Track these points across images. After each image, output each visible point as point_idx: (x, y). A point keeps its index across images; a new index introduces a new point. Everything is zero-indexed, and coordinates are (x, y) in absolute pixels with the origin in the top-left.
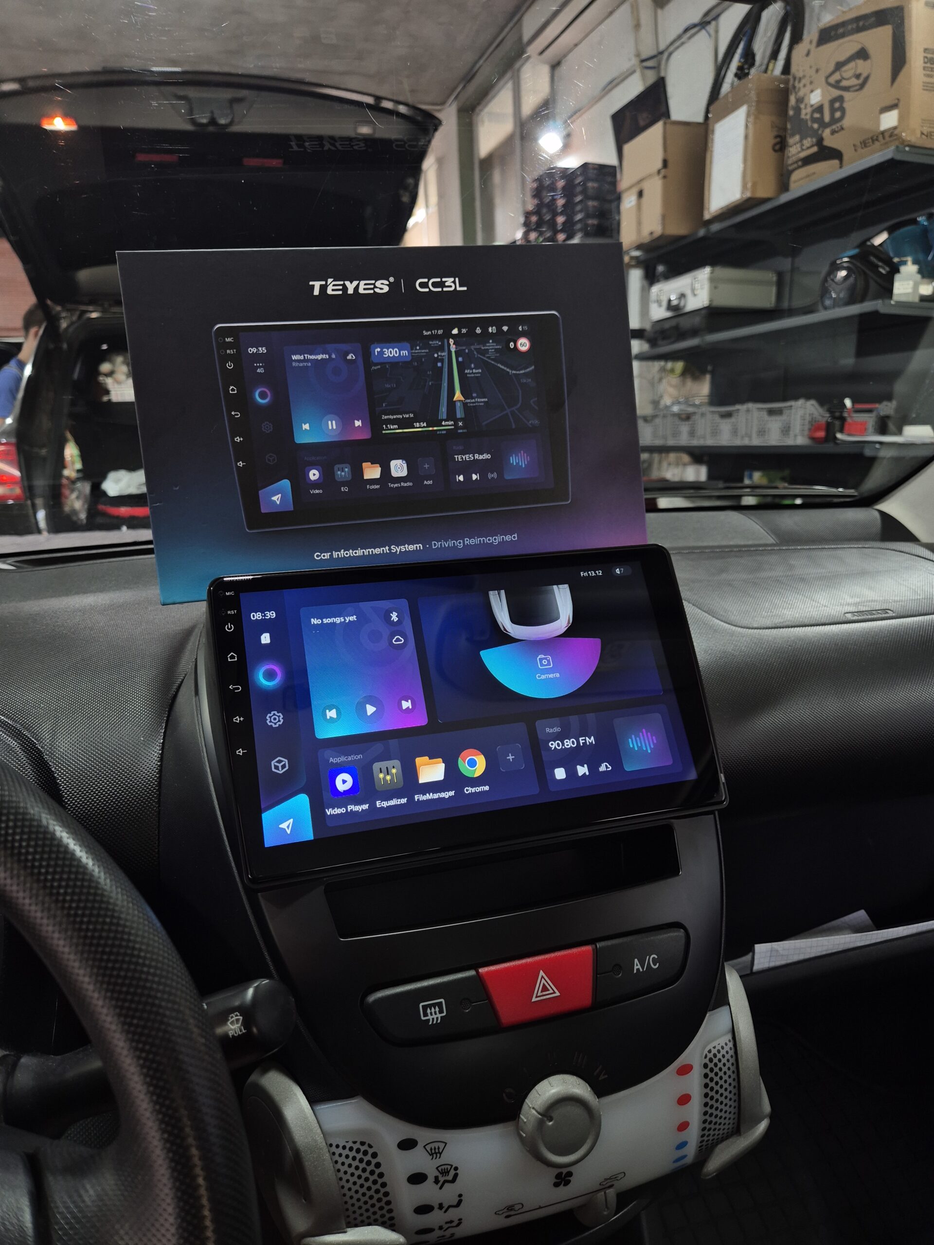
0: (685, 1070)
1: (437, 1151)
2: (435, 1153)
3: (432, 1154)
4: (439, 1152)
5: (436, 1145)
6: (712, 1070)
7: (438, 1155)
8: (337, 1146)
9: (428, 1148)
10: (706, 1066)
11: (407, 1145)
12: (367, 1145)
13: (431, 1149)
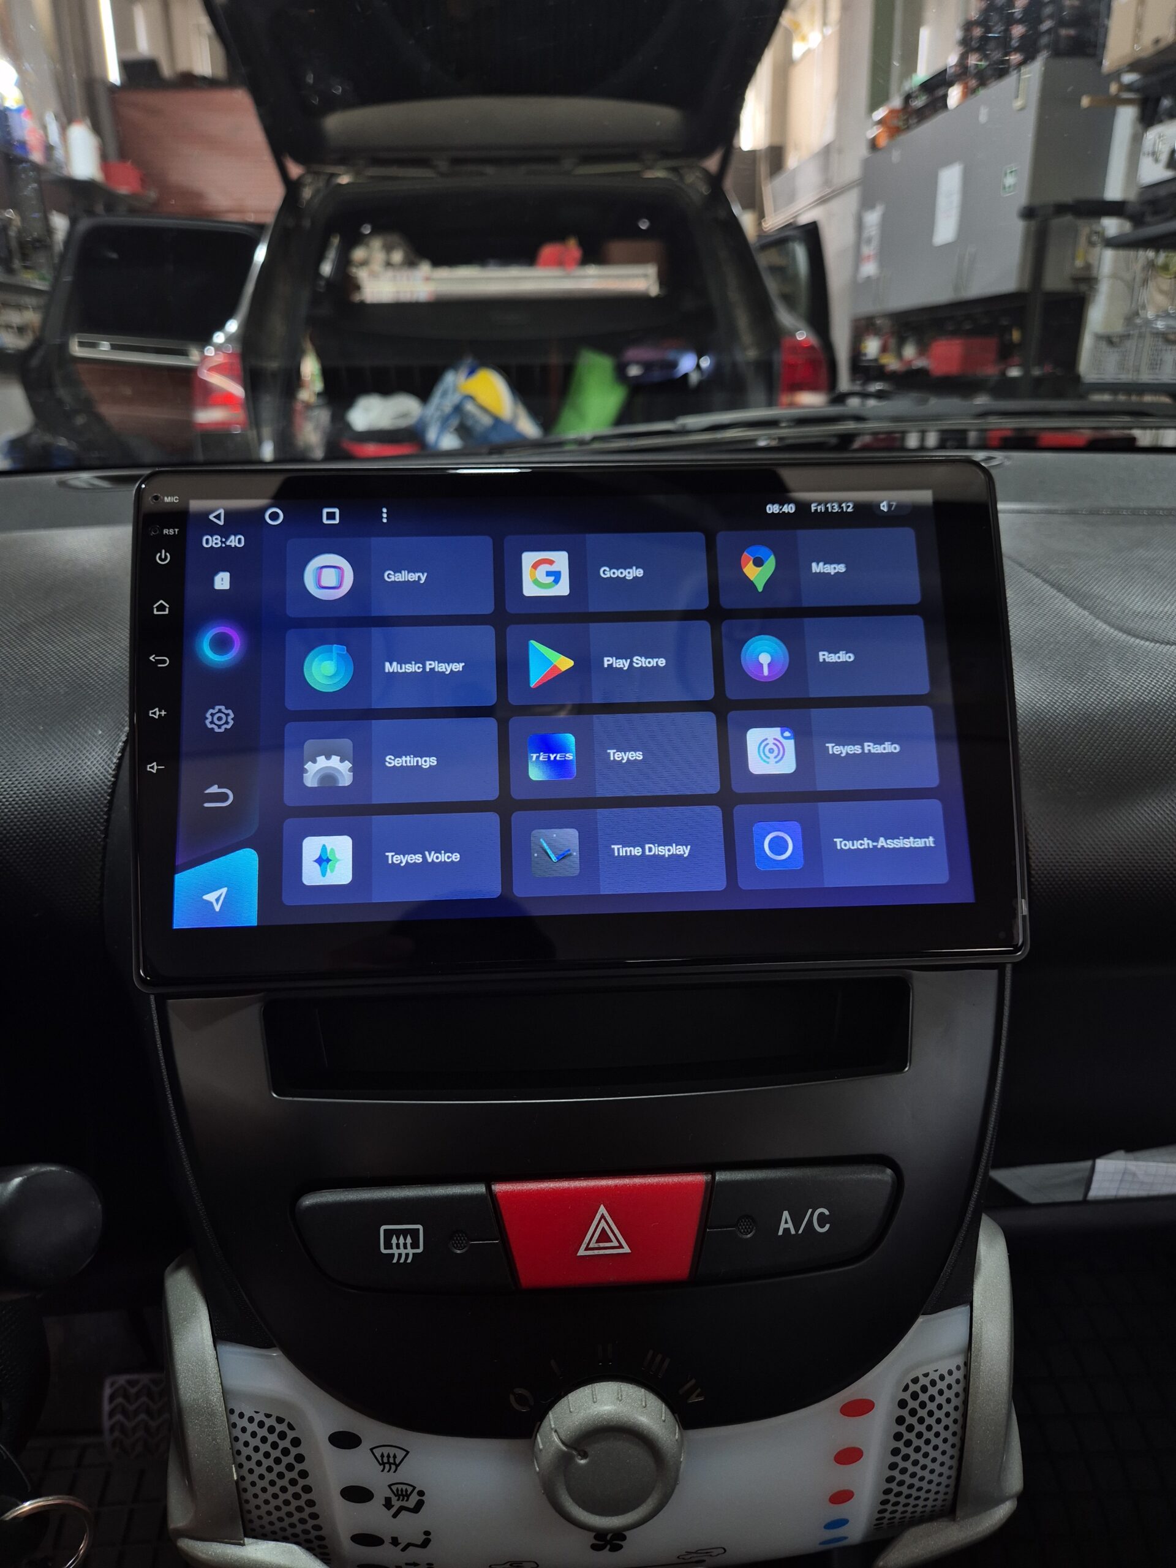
0: (860, 1408)
1: (391, 1460)
2: (389, 1463)
3: (383, 1464)
4: (394, 1463)
5: (392, 1451)
6: (913, 1412)
7: (393, 1467)
8: (241, 1415)
9: (378, 1452)
10: (902, 1404)
11: (344, 1440)
12: (286, 1423)
13: (382, 1456)
